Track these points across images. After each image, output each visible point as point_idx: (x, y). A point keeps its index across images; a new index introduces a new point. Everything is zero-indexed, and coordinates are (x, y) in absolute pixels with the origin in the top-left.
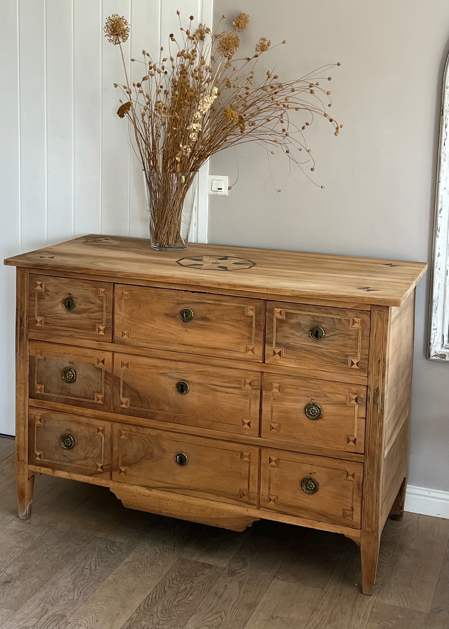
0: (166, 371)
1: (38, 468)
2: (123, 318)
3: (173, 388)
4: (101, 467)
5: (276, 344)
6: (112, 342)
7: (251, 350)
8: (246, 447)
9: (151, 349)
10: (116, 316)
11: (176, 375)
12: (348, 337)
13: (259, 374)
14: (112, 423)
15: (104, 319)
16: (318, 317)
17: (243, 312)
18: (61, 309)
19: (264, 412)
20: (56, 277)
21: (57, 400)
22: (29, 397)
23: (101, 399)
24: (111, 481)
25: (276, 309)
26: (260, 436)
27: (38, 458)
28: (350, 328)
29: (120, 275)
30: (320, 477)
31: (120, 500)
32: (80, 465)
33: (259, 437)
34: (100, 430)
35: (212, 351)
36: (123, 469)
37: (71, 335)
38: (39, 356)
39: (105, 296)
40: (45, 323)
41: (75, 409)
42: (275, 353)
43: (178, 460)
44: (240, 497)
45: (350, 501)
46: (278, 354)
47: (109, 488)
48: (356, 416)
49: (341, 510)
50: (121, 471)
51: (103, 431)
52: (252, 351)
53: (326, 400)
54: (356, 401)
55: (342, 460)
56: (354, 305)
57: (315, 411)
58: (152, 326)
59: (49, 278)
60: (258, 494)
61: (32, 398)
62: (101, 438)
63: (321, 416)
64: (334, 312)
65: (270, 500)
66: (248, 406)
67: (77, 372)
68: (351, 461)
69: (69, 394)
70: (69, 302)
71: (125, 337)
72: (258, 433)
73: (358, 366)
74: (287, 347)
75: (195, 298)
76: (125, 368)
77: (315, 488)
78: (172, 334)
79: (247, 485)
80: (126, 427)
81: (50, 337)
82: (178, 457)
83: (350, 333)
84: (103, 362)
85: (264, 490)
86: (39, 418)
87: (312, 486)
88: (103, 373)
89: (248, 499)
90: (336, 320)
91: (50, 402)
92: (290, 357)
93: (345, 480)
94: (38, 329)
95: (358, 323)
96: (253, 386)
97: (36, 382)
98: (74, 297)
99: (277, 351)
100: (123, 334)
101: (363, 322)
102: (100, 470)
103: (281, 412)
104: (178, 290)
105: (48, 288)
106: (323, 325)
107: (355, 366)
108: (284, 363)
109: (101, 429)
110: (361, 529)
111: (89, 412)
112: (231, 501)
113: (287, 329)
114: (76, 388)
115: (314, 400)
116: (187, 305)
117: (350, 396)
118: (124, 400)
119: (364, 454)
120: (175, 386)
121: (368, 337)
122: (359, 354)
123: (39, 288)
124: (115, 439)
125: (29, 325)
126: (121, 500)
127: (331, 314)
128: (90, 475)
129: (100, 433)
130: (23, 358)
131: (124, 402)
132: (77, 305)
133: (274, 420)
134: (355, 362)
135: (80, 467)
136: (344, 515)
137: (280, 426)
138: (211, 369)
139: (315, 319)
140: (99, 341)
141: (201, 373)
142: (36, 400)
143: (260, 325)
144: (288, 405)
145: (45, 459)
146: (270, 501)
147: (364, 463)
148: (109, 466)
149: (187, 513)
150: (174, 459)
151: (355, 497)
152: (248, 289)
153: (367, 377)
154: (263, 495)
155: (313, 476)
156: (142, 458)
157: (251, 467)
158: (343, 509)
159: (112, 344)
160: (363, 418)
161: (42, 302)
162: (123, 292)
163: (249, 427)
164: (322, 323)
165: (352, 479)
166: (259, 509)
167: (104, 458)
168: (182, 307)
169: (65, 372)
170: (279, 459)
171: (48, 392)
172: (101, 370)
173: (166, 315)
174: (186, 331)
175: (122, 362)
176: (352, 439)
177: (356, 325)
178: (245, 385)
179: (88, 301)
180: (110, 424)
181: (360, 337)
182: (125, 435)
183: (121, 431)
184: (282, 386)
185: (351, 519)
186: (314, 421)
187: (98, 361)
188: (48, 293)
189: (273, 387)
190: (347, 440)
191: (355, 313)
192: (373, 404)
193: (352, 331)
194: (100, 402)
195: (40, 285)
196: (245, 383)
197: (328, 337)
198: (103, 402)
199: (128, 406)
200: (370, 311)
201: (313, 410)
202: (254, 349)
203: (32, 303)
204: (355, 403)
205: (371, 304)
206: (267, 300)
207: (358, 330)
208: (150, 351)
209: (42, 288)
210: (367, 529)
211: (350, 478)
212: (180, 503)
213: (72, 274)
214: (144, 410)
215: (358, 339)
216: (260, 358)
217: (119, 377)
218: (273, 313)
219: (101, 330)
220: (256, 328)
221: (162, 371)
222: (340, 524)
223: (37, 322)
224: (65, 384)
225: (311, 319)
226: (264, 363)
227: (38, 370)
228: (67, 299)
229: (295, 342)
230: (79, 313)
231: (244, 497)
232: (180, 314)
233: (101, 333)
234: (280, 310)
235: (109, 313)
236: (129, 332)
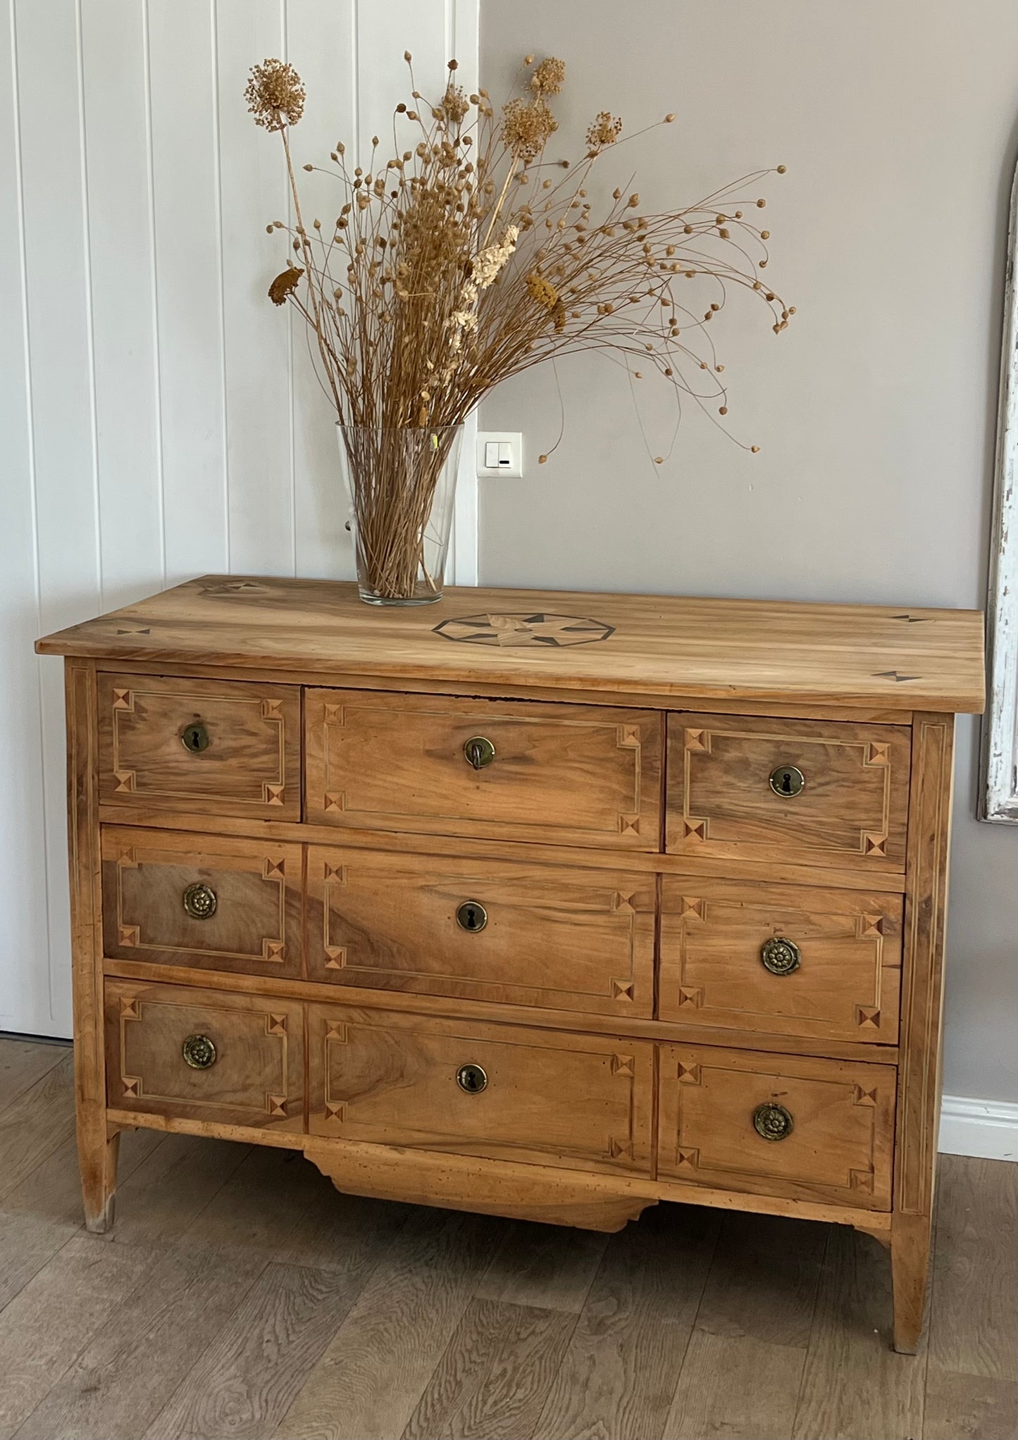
0: (432, 881)
1: (132, 1114)
2: (326, 766)
3: (449, 918)
4: (282, 1106)
5: (690, 809)
6: (301, 822)
7: (632, 826)
8: (625, 1043)
9: (396, 832)
10: (308, 761)
11: (455, 890)
12: (860, 786)
13: (653, 879)
14: (306, 1004)
15: (282, 769)
16: (788, 744)
17: (612, 739)
18: (175, 750)
19: (664, 965)
20: (162, 676)
21: (173, 960)
22: (105, 956)
23: (277, 953)
24: (307, 1136)
25: (690, 730)
26: (656, 1018)
27: (130, 1094)
28: (865, 766)
29: (318, 667)
30: (797, 1102)
31: (329, 1178)
32: (231, 1103)
33: (653, 1020)
34: (277, 1023)
35: (539, 832)
36: (334, 1107)
37: (200, 809)
38: (125, 861)
39: (281, 717)
40: (139, 784)
41: (217, 978)
42: (688, 830)
43: (463, 1080)
44: (612, 1155)
45: (866, 1150)
46: (696, 830)
47: (302, 1152)
48: (879, 962)
49: (846, 1171)
50: (330, 1113)
51: (284, 1024)
52: (636, 826)
53: (811, 930)
54: (880, 929)
55: (847, 1063)
56: (874, 714)
57: (784, 956)
58: (395, 780)
59: (146, 680)
60: (652, 1146)
61: (111, 957)
62: (281, 1039)
63: (797, 966)
64: (825, 732)
65: (682, 1158)
66: (627, 951)
67: (220, 893)
68: (868, 1063)
69: (200, 944)
70: (196, 735)
71: (333, 808)
72: (652, 1010)
73: (883, 850)
74: (718, 814)
75: (497, 712)
76: (333, 878)
77: (785, 1127)
78: (445, 797)
79: (627, 1127)
80: (340, 1013)
81: (150, 817)
82: (464, 1074)
83: (865, 777)
84: (281, 866)
85: (667, 1137)
86: (129, 1001)
87: (780, 1122)
88: (282, 895)
89: (629, 1160)
90: (832, 751)
91: (154, 965)
92: (723, 838)
93: (854, 1105)
94: (122, 798)
95: (883, 753)
96: (638, 906)
97: (120, 921)
98: (208, 720)
99: (694, 825)
100: (328, 802)
101: (894, 752)
102: (279, 1112)
103: (705, 961)
104: (457, 696)
105: (143, 703)
106: (801, 762)
107: (876, 851)
108: (709, 850)
109: (279, 1019)
110: (891, 1212)
111: (249, 982)
112: (590, 1166)
113: (715, 774)
114: (216, 930)
115: (781, 930)
116: (480, 731)
117: (864, 918)
118: (333, 951)
119: (898, 1046)
120: (453, 914)
121: (906, 785)
122: (885, 824)
123: (120, 703)
124: (315, 1041)
125: (99, 790)
126: (332, 1177)
127: (821, 736)
128: (257, 1125)
129: (278, 1029)
130: (87, 868)
131: (333, 956)
132: (216, 741)
133: (688, 980)
134: (877, 841)
135: (232, 1107)
136: (853, 1182)
137: (701, 993)
138: (538, 873)
139: (783, 748)
140: (269, 821)
141: (515, 882)
142: (120, 961)
143: (652, 768)
144: (720, 945)
145: (146, 1094)
146: (681, 1161)
147: (897, 1066)
148: (300, 1103)
149: (489, 1197)
150: (454, 1079)
151: (877, 1142)
152: (625, 686)
153: (905, 874)
154: (664, 1148)
155: (781, 1101)
156: (378, 1081)
157: (636, 1090)
158: (851, 1170)
159: (301, 825)
160: (894, 967)
161: (130, 736)
162: (325, 706)
163: (630, 1000)
164: (798, 756)
165: (872, 1103)
166: (656, 1180)
167: (289, 1085)
168: (466, 735)
169: (190, 894)
170: (701, 1066)
171: (151, 941)
172: (275, 885)
173: (429, 753)
174: (478, 788)
175: (326, 864)
176: (870, 1013)
177: (878, 759)
178: (618, 905)
179: (241, 729)
180: (301, 1007)
181: (887, 785)
182: (338, 1030)
183: (329, 1022)
184: (707, 903)
185: (869, 1190)
186: (782, 977)
187: (270, 867)
188: (144, 715)
189: (686, 907)
190: (858, 1016)
191: (876, 731)
192: (919, 934)
193: (868, 772)
194: (277, 958)
195: (123, 698)
196: (619, 901)
197: (814, 788)
198: (282, 958)
199: (344, 964)
200: (911, 726)
201: (779, 953)
202: (640, 822)
203: (106, 739)
204: (877, 932)
205: (913, 711)
206: (668, 711)
207: (883, 769)
208: (393, 837)
209: (128, 703)
210: (905, 1211)
211: (867, 1100)
212: (471, 1176)
213: (200, 669)
214: (382, 971)
215: (882, 789)
216: (653, 843)
217: (321, 899)
218: (684, 740)
219: (273, 795)
220: (643, 774)
221: (421, 882)
222: (844, 1204)
223: (119, 783)
224: (191, 921)
225: (773, 749)
226: (664, 852)
227: (123, 893)
228: (190, 727)
229: (736, 802)
230: (219, 757)
231: (620, 1156)
232: (464, 749)
233: (275, 801)
234: (700, 731)
235: (294, 755)
236: (341, 797)
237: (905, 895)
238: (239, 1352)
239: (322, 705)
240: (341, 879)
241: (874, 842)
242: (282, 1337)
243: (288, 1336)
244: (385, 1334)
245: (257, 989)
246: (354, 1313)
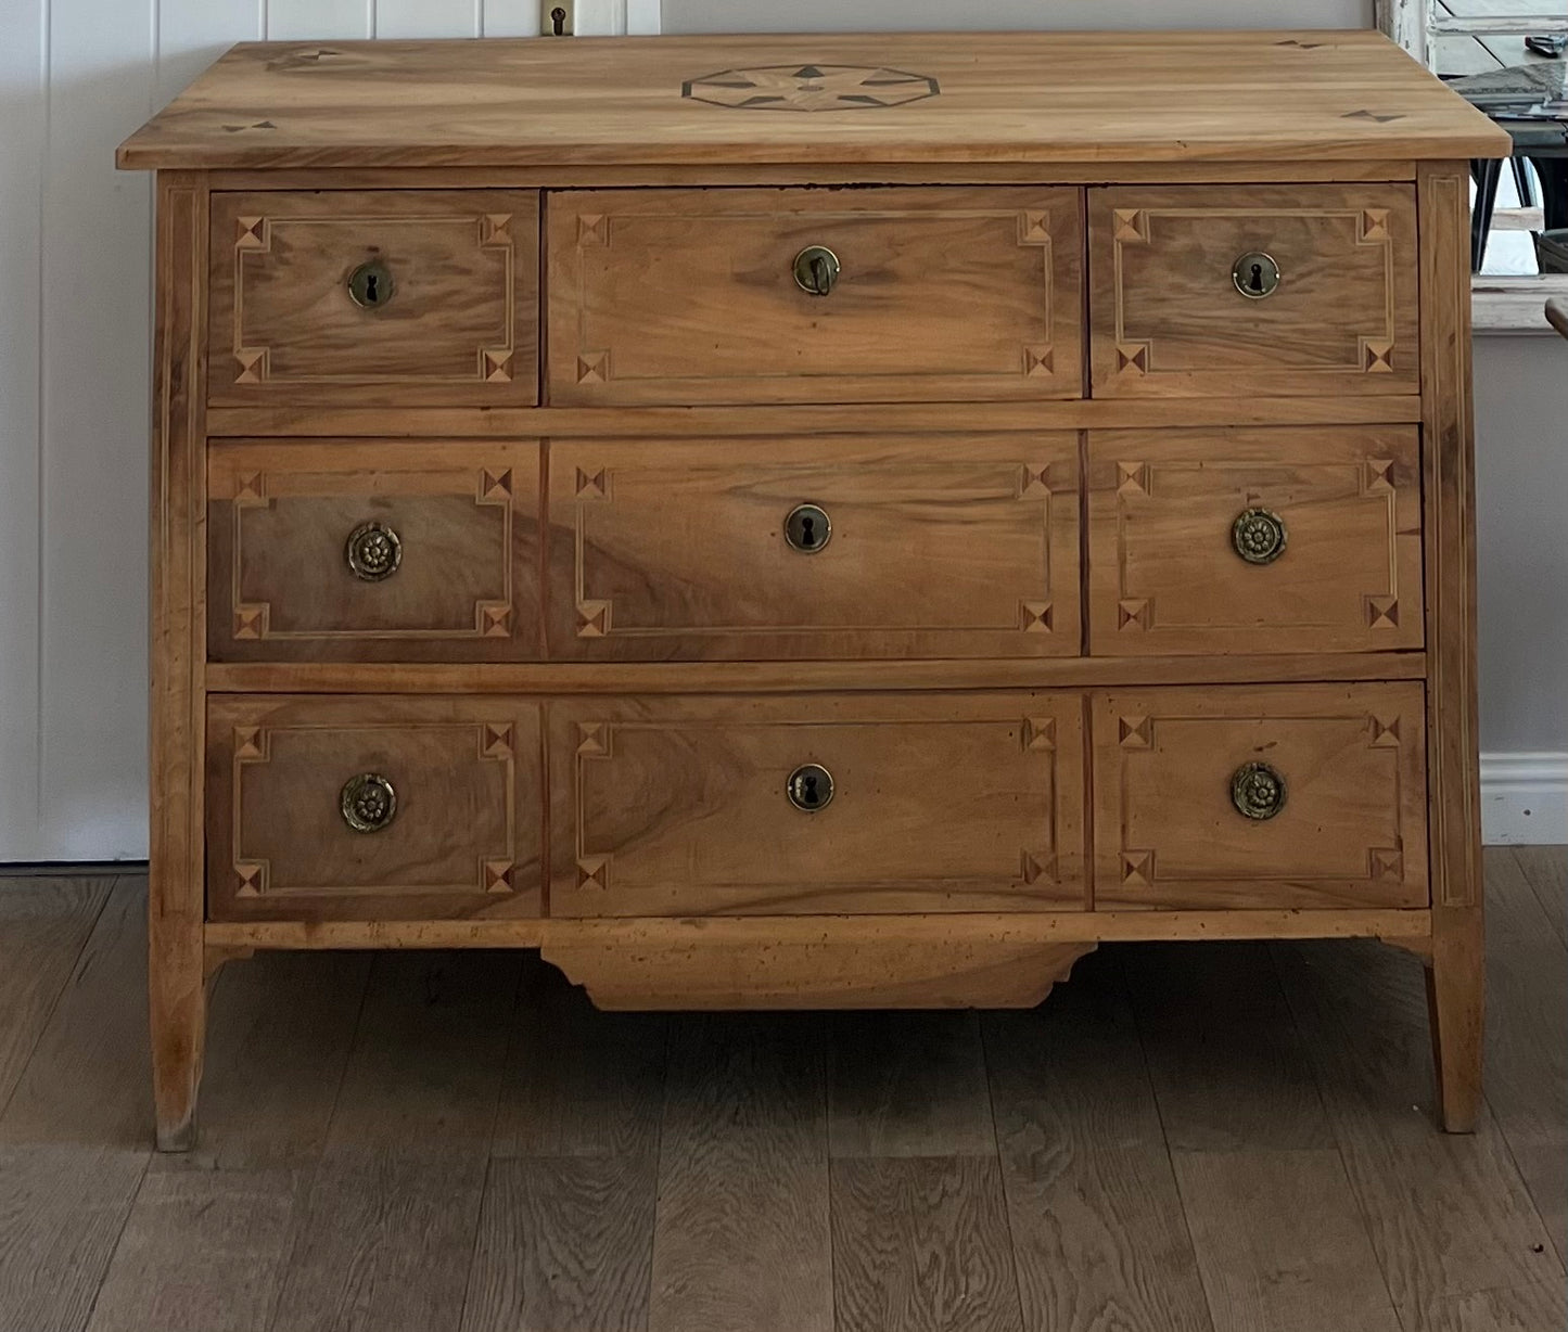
0: (743, 479)
1: (248, 928)
2: (580, 311)
3: (773, 535)
4: (506, 877)
5: (1125, 328)
6: (540, 405)
7: (1043, 362)
8: (1040, 698)
9: (689, 407)
10: (552, 306)
11: (781, 489)
12: (1353, 273)
13: (1074, 439)
14: (545, 701)
15: (509, 327)
16: (1255, 220)
17: (1010, 232)
18: (336, 307)
19: (1094, 570)
20: (317, 191)
21: (327, 653)
22: (211, 658)
23: (499, 622)
24: (545, 921)
25: (1119, 211)
26: (1085, 653)
27: (248, 891)
28: (1358, 244)
29: (576, 158)
30: (1290, 758)
31: (581, 988)
32: (420, 883)
33: (1082, 656)
34: (497, 738)
35: (908, 385)
36: (591, 865)
37: (375, 400)
38: (248, 498)
39: (510, 241)
40: (276, 369)
41: (400, 674)
42: (1122, 360)
43: (798, 791)
44: (1027, 880)
45: (1390, 815)
46: (1134, 360)
47: (537, 951)
48: (1393, 530)
49: (1364, 853)
50: (584, 876)
51: (509, 738)
52: (1048, 362)
53: (1298, 492)
54: (1390, 480)
55: (1357, 684)
56: (1367, 168)
57: (1264, 535)
58: (690, 324)
59: (295, 201)
60: (1086, 856)
61: (219, 661)
62: (503, 765)
63: (1283, 547)
64: (1303, 199)
65: (1130, 868)
66: (1041, 555)
67: (405, 535)
68: (1385, 681)
69: (373, 623)
70: (372, 281)
71: (591, 377)
72: (1079, 643)
73: (1388, 363)
74: (1162, 332)
75: (841, 206)
76: (590, 490)
77: (1277, 797)
78: (765, 344)
79: (1048, 832)
80: (600, 708)
81: (292, 422)
82: (799, 781)
83: (1360, 259)
84: (505, 481)
85: (1107, 839)
86: (247, 732)
87: (1269, 790)
88: (508, 527)
89: (1051, 883)
90: (1314, 228)
91: (294, 666)
92: (1174, 367)
93: (1370, 748)
94: (248, 393)
95: (1381, 223)
96: (1056, 483)
97: (236, 597)
98: (391, 256)
99: (1131, 351)
100: (582, 369)
101: (1393, 221)
102: (500, 886)
103: (1154, 556)
104: (782, 187)
105: (285, 236)
106: (1273, 246)
107: (1380, 365)
108: (1155, 387)
109: (500, 730)
110: (1430, 907)
111: (452, 675)
112: (993, 903)
113: (1159, 275)
114: (402, 595)
115: (1257, 497)
116: (817, 237)
117: (1368, 464)
118: (591, 609)
119: (1424, 650)
120: (778, 528)
121: (1412, 266)
122: (1390, 326)
123: (249, 240)
124: (559, 760)
125: (207, 381)
126: (587, 986)
127: (1298, 205)
128: (462, 915)
129: (500, 748)
130: (184, 514)
131: (589, 617)
132: (404, 288)
133: (1130, 590)
134: (1379, 350)
135: (423, 890)
136: (1375, 867)
137: (1151, 605)
138: (906, 448)
139: (1249, 227)
140: (488, 408)
141: (872, 467)
142: (236, 665)
143: (1068, 272)
144: (1176, 529)
145: (278, 885)
146: (1128, 874)
147: (1425, 681)
148: (536, 867)
149: (840, 979)
150: (782, 794)
151: (1404, 801)
152: (1035, 153)
153: (1420, 394)
154: (1103, 857)
155: (1267, 757)
156: (661, 813)
157: (1058, 768)
158: (1371, 849)
159: (539, 410)
160: (1411, 532)
161: (263, 291)
162: (579, 220)
163: (1048, 631)
164: (1269, 238)
165: (1393, 741)
166: (1093, 910)
167: (517, 839)
168: (789, 250)
169: (355, 542)
170: (1153, 720)
171: (289, 626)
172: (495, 512)
173: (741, 279)
174: (814, 325)
175: (578, 470)
176: (1383, 606)
177: (1377, 233)
178: (1025, 485)
179: (444, 266)
180: (537, 709)
181: (1389, 270)
182: (597, 736)
183: (582, 725)
184: (1153, 467)
185: (1396, 877)
186: (1262, 568)
187: (488, 482)
188: (287, 255)
189: (1123, 477)
190: (1369, 614)
191: (1369, 193)
192: (1443, 480)
193: (1363, 253)
194: (499, 631)
195: (253, 231)
196: (1027, 479)
197: (1290, 282)
198: (507, 630)
199: (608, 627)
200: (1415, 182)
201: (1257, 531)
202: (1055, 355)
203: (225, 300)
204: (1387, 485)
205: (1417, 160)
206: (1087, 186)
207: (1383, 246)
208: (685, 416)
209: (261, 239)
210: (1450, 902)
211: (1387, 738)
212: (810, 948)
213: (383, 174)
214: (668, 632)
215: (1384, 274)
216: (1074, 385)
217: (571, 527)
218: (1112, 225)
219: (495, 367)
220: (1057, 282)
221: (729, 483)
222: (1366, 905)
223: (243, 369)
224: (358, 587)
225: (1236, 231)
226: (1090, 398)
227: (243, 551)
228: (362, 269)
229: (1188, 312)
230: (408, 313)
231: (1039, 879)
232: (793, 269)
233: (499, 376)
234: (1134, 212)
235: (528, 299)
236: (603, 360)
237: (1421, 425)
238: (518, 1303)
239: (574, 216)
240: (603, 491)
241: (1374, 351)
242: (573, 1266)
243: (581, 1263)
244: (728, 1235)
245: (467, 686)
246: (663, 1213)
